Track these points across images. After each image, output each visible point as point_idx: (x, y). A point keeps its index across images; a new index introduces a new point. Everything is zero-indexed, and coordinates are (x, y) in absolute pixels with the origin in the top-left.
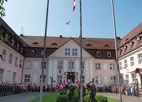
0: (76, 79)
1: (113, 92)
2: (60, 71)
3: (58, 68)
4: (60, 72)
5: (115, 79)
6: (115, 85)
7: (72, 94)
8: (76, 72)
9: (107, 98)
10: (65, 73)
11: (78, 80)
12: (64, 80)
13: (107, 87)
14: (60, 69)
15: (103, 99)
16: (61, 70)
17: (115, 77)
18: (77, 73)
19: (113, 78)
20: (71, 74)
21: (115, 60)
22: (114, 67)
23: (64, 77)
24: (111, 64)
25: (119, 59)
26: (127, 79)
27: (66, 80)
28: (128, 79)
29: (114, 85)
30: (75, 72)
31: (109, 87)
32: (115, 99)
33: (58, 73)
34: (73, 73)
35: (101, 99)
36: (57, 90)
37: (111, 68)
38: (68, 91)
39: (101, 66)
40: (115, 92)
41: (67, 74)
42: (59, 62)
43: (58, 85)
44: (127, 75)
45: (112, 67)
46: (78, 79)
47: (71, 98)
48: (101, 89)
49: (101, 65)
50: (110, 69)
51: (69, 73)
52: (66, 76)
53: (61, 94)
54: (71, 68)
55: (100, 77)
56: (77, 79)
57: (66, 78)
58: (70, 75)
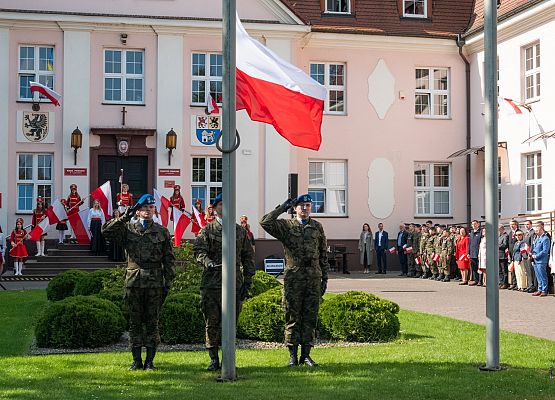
0: (160, 180)
1: (429, 275)
2: (33, 123)
3: (23, 94)
4: (37, 127)
5: (446, 184)
6: (441, 222)
7: (156, 285)
8: (162, 131)
9: (395, 309)
10: (77, 133)
11: (177, 189)
12: (73, 188)
13: (385, 234)
14: (36, 106)
15: (372, 320)
16: (43, 109)
17: (445, 169)
18: (172, 134)
19: (431, 175)
20: (124, 146)
21: (452, 43)
22: (443, 92)
23: (69, 164)
24: (426, 73)
25: (500, 27)
26: (529, 182)
27: (84, 192)
28: (535, 182)
29: (435, 222)
30: (152, 132)
31: (404, 241)
32: (448, 319)
34: (139, 136)
35: (358, 315)
36: (19, 267)
37: (422, 103)
38: (131, 268)
39: (352, 87)
40: (443, 269)
41: (89, 141)
42: (26, 52)
43: (28, 223)
44: (529, 156)
45: (433, 90)
46: (177, 180)
47: (151, 312)
48: (342, 250)
49: (351, 75)
50: (418, 110)
51: (108, 136)
52: (84, 162)
53: (61, 291)
54: (124, 100)
55: (342, 166)
56: (168, 184)
57: (85, 174)
58: (117, 149)
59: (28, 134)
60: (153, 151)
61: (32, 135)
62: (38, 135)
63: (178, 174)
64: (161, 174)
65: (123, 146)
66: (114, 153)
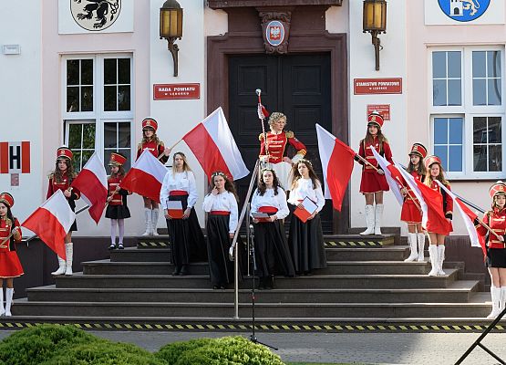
10: (171, 7)
23: (163, 75)
33: (69, 24)
41: (205, 25)
51: (244, 11)
52: (195, 69)
57: (194, 94)
58: (262, 37)
59: (80, 16)
60: (341, 39)
61: (89, 16)
62: (100, 16)
63: (398, 90)
64: (359, 91)
65: (275, 32)
66: (255, 47)
